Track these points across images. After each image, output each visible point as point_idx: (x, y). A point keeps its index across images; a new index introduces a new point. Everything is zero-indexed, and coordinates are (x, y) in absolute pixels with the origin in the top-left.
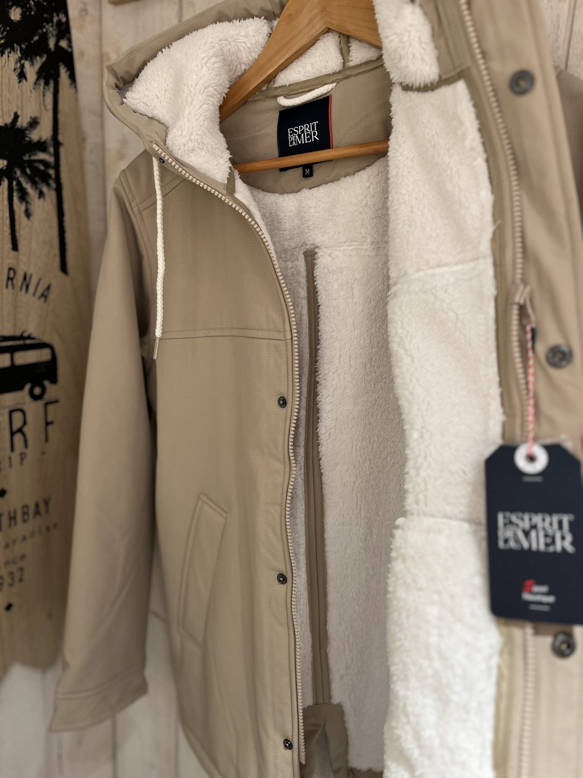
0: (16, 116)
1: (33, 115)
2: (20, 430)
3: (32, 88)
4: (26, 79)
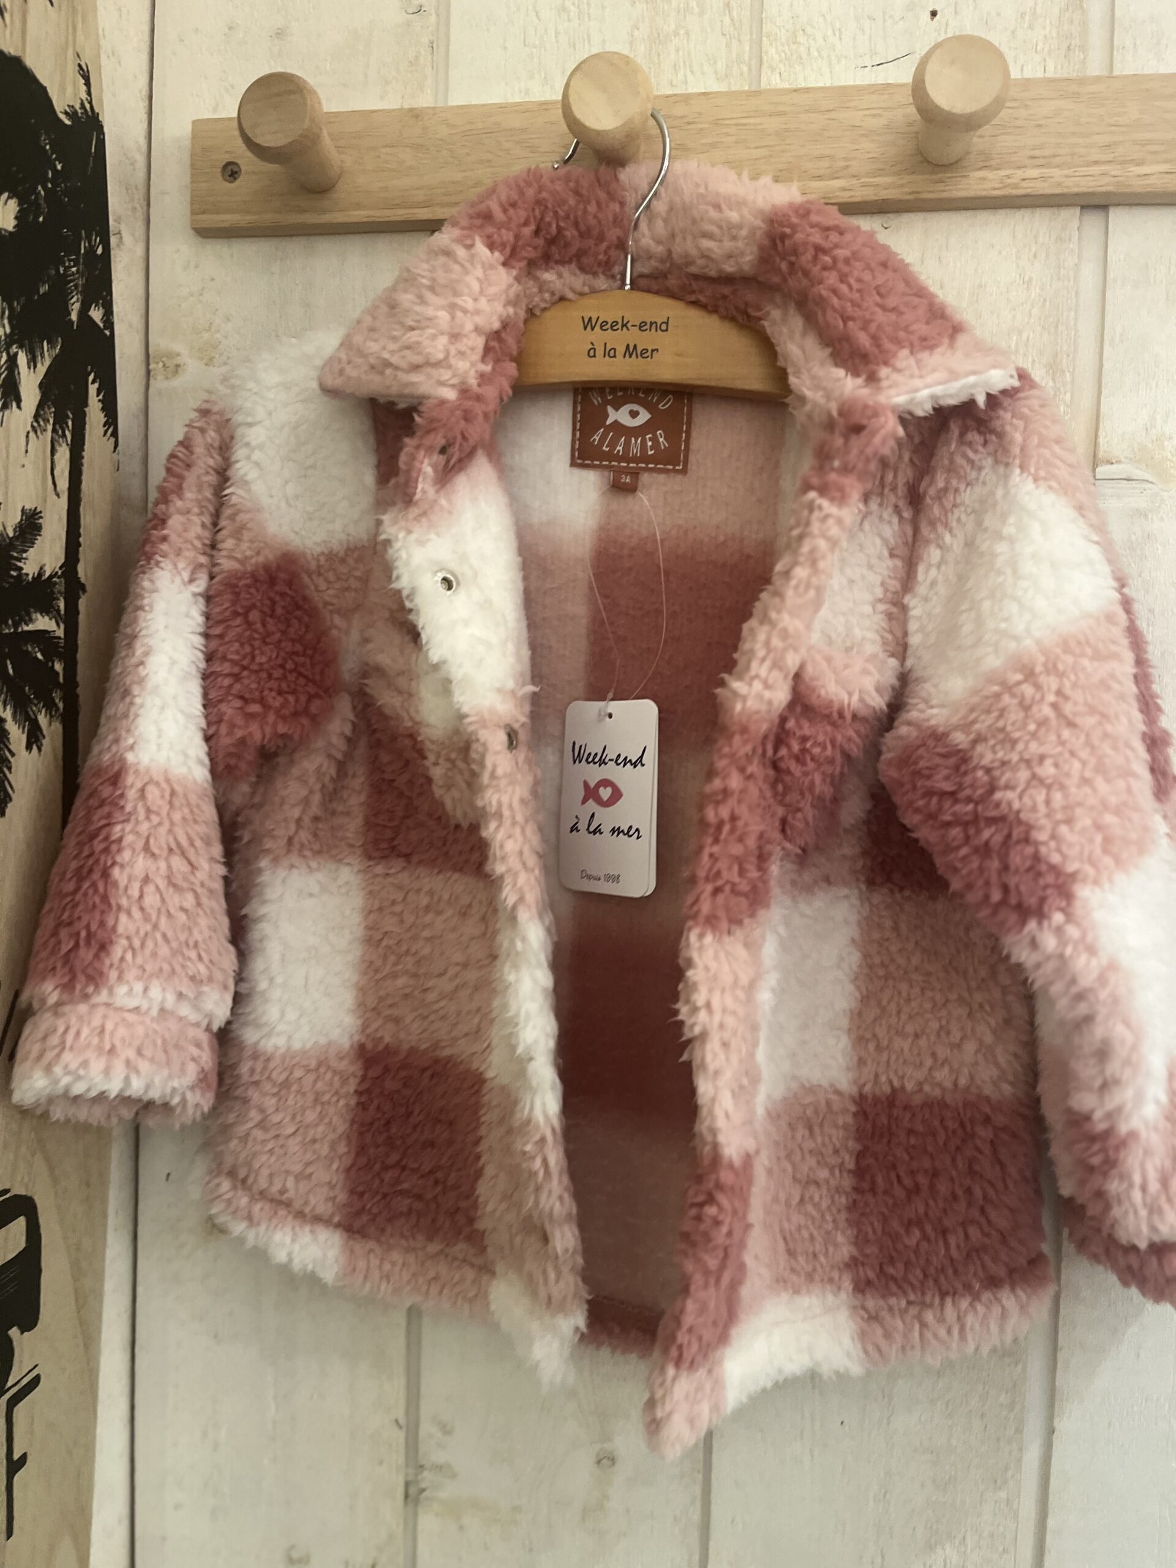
1: (27, 507)
3: (29, 428)
4: (19, 401)
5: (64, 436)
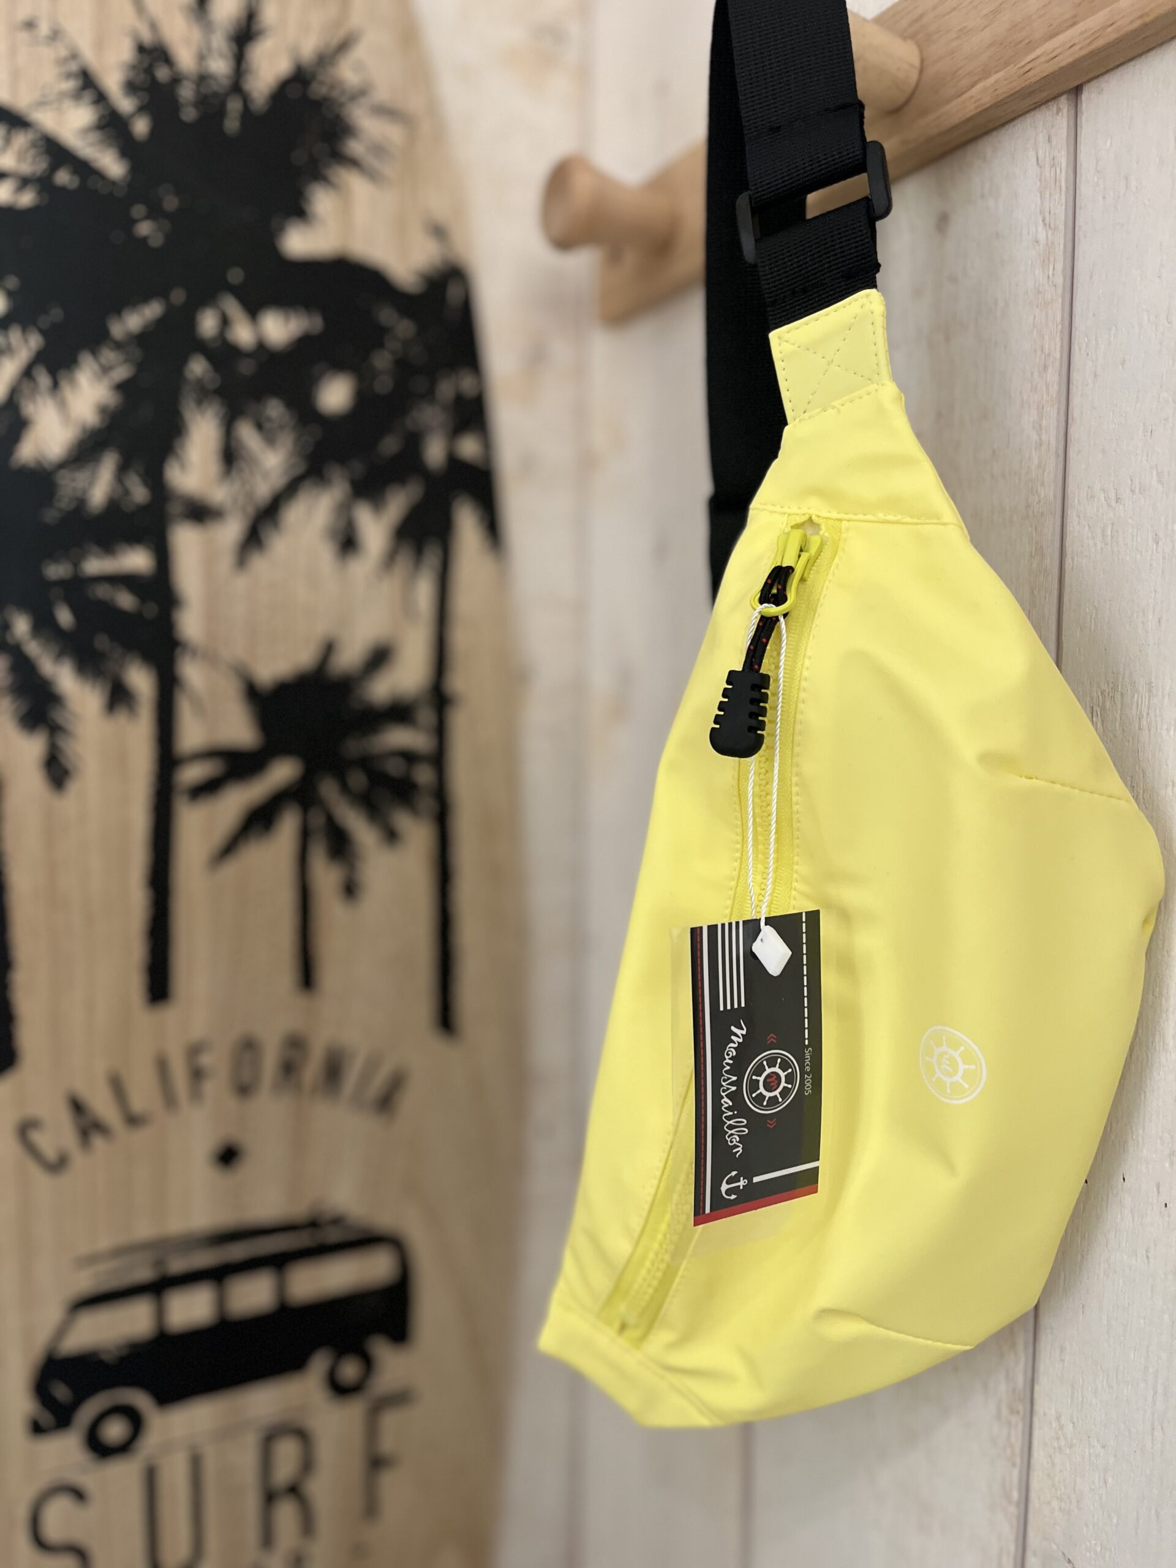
2: (294, 1490)
4: (360, 549)
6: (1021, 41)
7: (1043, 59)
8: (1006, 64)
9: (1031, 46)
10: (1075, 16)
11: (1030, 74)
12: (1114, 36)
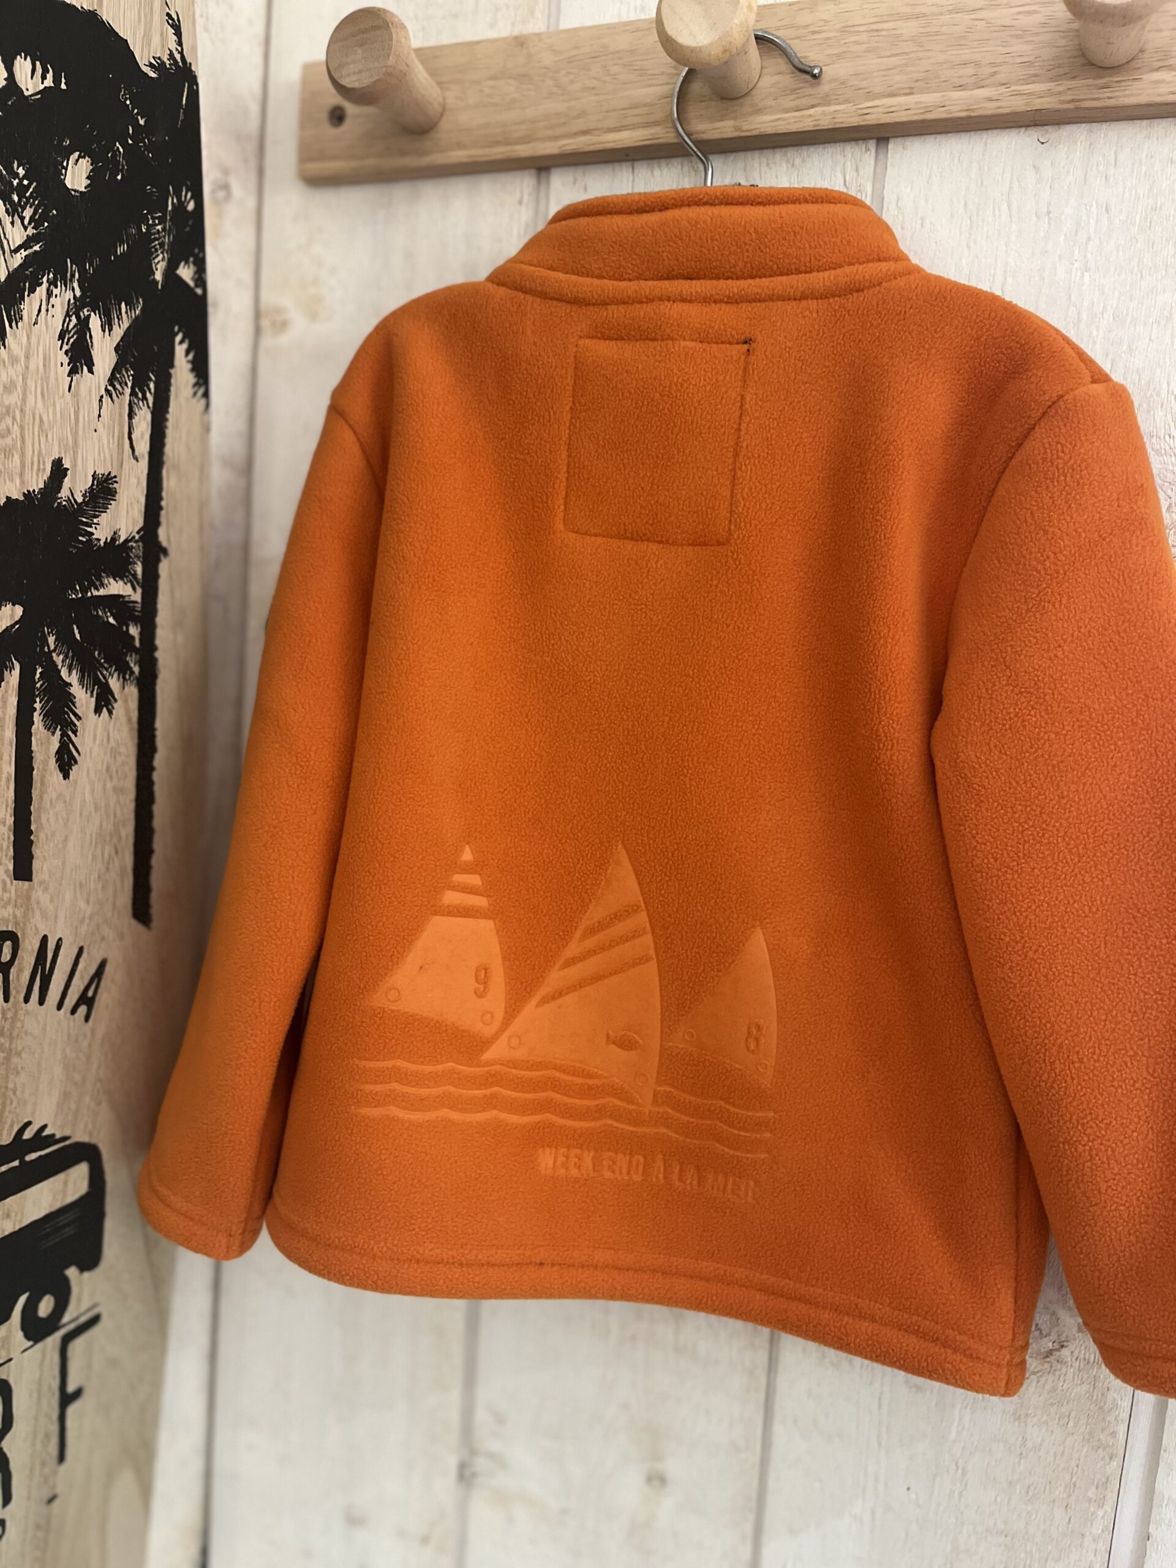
0: (59, 471)
1: (100, 471)
3: (103, 392)
4: (89, 363)
5: (144, 398)
6: (860, 89)
7: (880, 109)
8: (847, 101)
9: (871, 95)
10: (911, 88)
11: (868, 117)
12: (944, 116)
